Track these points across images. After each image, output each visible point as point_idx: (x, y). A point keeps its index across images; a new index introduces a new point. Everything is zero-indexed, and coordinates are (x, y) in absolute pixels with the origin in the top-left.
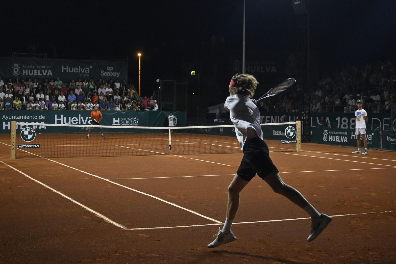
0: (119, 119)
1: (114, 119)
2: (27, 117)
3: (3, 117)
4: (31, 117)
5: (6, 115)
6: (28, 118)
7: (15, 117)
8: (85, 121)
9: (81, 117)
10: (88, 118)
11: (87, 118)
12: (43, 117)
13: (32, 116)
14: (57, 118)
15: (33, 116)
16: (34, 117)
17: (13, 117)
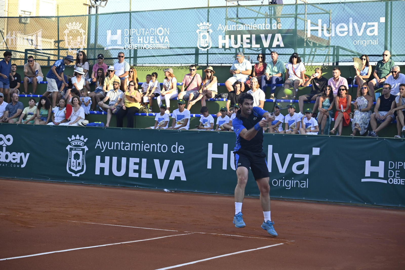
0: (382, 163)
1: (368, 163)
2: (145, 147)
3: (97, 145)
4: (154, 147)
5: (104, 140)
6: (147, 149)
7: (121, 145)
8: (282, 166)
9: (274, 151)
10: (293, 156)
11: (289, 156)
12: (181, 148)
13: (157, 144)
14: (213, 152)
15: (159, 145)
16: (160, 147)
17: (117, 145)
